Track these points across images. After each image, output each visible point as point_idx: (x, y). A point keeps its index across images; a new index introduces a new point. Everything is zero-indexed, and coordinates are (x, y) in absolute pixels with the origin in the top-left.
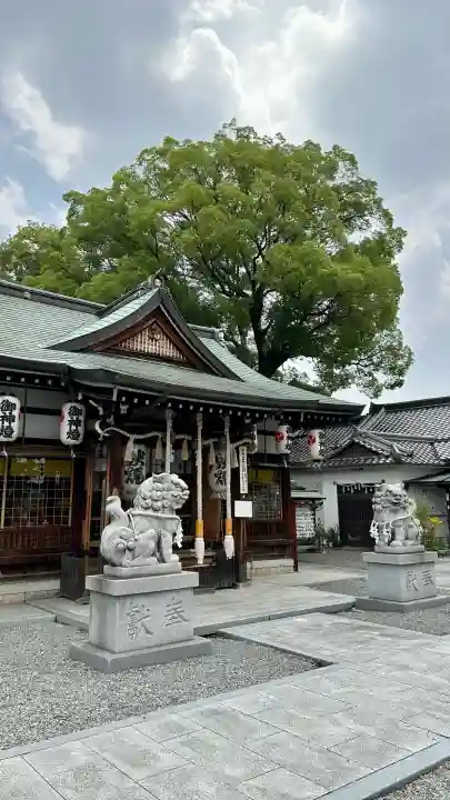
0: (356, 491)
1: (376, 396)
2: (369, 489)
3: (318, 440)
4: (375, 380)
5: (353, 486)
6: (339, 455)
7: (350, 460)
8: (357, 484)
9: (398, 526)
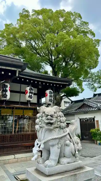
0: (86, 121)
1: (95, 91)
2: (90, 120)
4: (94, 86)
5: (85, 119)
6: (80, 108)
7: (83, 109)
8: (86, 118)
9: (53, 146)
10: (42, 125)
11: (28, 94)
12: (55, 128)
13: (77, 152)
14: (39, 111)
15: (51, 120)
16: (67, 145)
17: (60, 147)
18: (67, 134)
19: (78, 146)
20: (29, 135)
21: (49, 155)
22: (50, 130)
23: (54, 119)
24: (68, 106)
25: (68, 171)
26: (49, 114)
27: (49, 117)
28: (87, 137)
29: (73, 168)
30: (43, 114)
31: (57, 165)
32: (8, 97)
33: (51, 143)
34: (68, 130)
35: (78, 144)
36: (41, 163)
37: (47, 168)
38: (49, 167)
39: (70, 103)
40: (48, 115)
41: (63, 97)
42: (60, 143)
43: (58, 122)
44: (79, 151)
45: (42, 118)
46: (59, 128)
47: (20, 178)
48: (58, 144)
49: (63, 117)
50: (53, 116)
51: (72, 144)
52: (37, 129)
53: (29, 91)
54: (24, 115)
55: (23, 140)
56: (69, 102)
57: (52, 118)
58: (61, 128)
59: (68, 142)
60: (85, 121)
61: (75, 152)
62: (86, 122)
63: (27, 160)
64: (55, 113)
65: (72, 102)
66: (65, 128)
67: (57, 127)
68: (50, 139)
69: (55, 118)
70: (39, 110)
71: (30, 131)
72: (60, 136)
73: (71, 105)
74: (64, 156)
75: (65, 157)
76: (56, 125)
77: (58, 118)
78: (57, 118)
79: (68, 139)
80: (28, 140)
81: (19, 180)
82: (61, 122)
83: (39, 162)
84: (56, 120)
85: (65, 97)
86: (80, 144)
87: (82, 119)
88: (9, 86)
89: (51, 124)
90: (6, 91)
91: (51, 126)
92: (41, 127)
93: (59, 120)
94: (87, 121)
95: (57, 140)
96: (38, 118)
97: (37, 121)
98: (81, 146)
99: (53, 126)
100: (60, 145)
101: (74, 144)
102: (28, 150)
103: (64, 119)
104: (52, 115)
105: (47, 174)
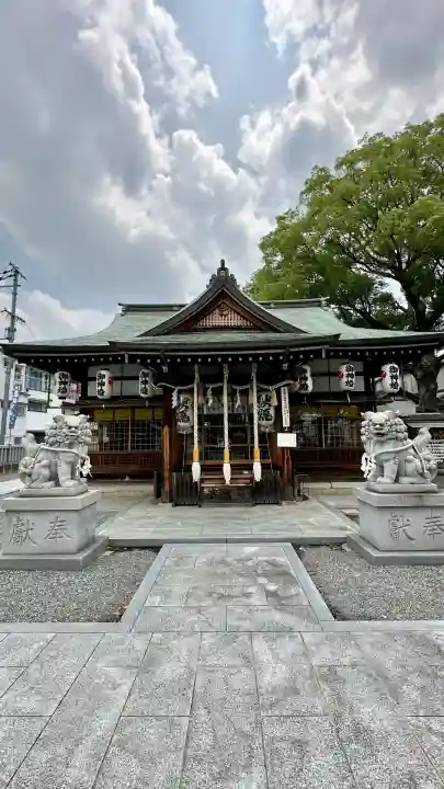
3: (389, 374)
9: (386, 461)
10: (369, 435)
11: (345, 379)
12: (388, 440)
13: (426, 472)
14: (363, 418)
16: (409, 461)
17: (398, 463)
18: (409, 447)
22: (382, 443)
23: (387, 429)
26: (379, 423)
27: (378, 426)
29: (419, 490)
30: (370, 423)
31: (393, 484)
32: (310, 389)
33: (383, 457)
34: (411, 442)
38: (383, 484)
42: (397, 457)
43: (392, 432)
45: (369, 426)
48: (394, 459)
49: (401, 424)
50: (384, 425)
52: (364, 441)
53: (345, 373)
57: (382, 427)
58: (399, 440)
59: (411, 457)
66: (406, 440)
67: (392, 439)
68: (383, 452)
70: (364, 416)
72: (397, 449)
74: (405, 475)
76: (389, 436)
77: (394, 426)
79: (410, 453)
82: (398, 432)
88: (308, 368)
89: (383, 435)
90: (306, 379)
91: (382, 437)
92: (369, 438)
93: (395, 429)
95: (393, 455)
96: (364, 427)
99: (385, 437)
100: (397, 461)
104: (383, 423)
105: (380, 491)
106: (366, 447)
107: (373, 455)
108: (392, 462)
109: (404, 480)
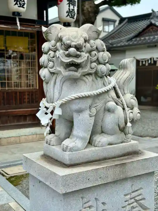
0: (150, 64)
5: (148, 60)
6: (139, 35)
7: (147, 38)
8: (151, 59)
9: (80, 111)
10: (54, 68)
12: (84, 76)
13: (129, 124)
14: (46, 36)
15: (77, 56)
16: (109, 110)
17: (94, 114)
18: (111, 88)
19: (132, 113)
20: (22, 93)
21: (70, 130)
22: (75, 81)
23: (85, 56)
24: (110, 31)
25: (109, 159)
26: (73, 44)
27: (72, 50)
28: (149, 99)
29: (118, 153)
30: (58, 44)
31: (86, 147)
34: (113, 81)
35: (132, 109)
36: (54, 144)
37: (67, 153)
38: (71, 150)
39: (117, 23)
40: (70, 46)
41: (101, 8)
42: (96, 105)
43: (91, 62)
44: (132, 121)
45: (55, 52)
46: (93, 75)
47: (9, 174)
48: (90, 107)
49: (103, 51)
50: (81, 48)
51: (120, 108)
52: (44, 77)
54: (6, 48)
55: (9, 103)
56: (114, 21)
57: (78, 53)
58: (98, 76)
59: (111, 104)
60: (147, 64)
61: (126, 123)
62: (151, 66)
63: (21, 142)
64: (86, 41)
65: (122, 20)
66: (107, 77)
67: (89, 74)
68: (73, 98)
69: (86, 53)
70: (47, 33)
71: (23, 85)
72: (95, 92)
73: (119, 27)
74: (102, 132)
75: (103, 134)
76: (87, 70)
77: (93, 53)
78: (90, 52)
79: (113, 98)
80: (21, 103)
81: (7, 176)
82: (99, 63)
83: (50, 143)
84: (88, 56)
85: (106, 6)
86: (136, 110)
87: (142, 62)
89: (77, 66)
91: (76, 71)
92: (52, 73)
93: (95, 58)
94: (153, 64)
95: (89, 101)
96: (46, 53)
97: (44, 59)
98: (139, 113)
99: (81, 71)
100: (94, 111)
101: (124, 109)
102: (21, 123)
103: (106, 55)
104: (79, 45)
105: (68, 162)
106: (48, 89)
107: (60, 102)
108: (87, 112)
109: (102, 139)
